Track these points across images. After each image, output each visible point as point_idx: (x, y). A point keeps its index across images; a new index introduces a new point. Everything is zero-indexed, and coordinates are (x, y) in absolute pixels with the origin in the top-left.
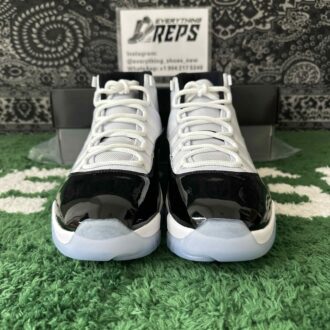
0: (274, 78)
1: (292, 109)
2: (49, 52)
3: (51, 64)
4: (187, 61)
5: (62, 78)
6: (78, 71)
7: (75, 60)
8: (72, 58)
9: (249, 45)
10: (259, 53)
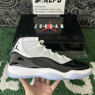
0: (87, 14)
1: (91, 23)
2: (5, 4)
3: (7, 8)
4: (57, 9)
5: (12, 13)
6: (17, 10)
7: (16, 7)
8: (14, 6)
9: (81, 3)
10: (84, 5)
